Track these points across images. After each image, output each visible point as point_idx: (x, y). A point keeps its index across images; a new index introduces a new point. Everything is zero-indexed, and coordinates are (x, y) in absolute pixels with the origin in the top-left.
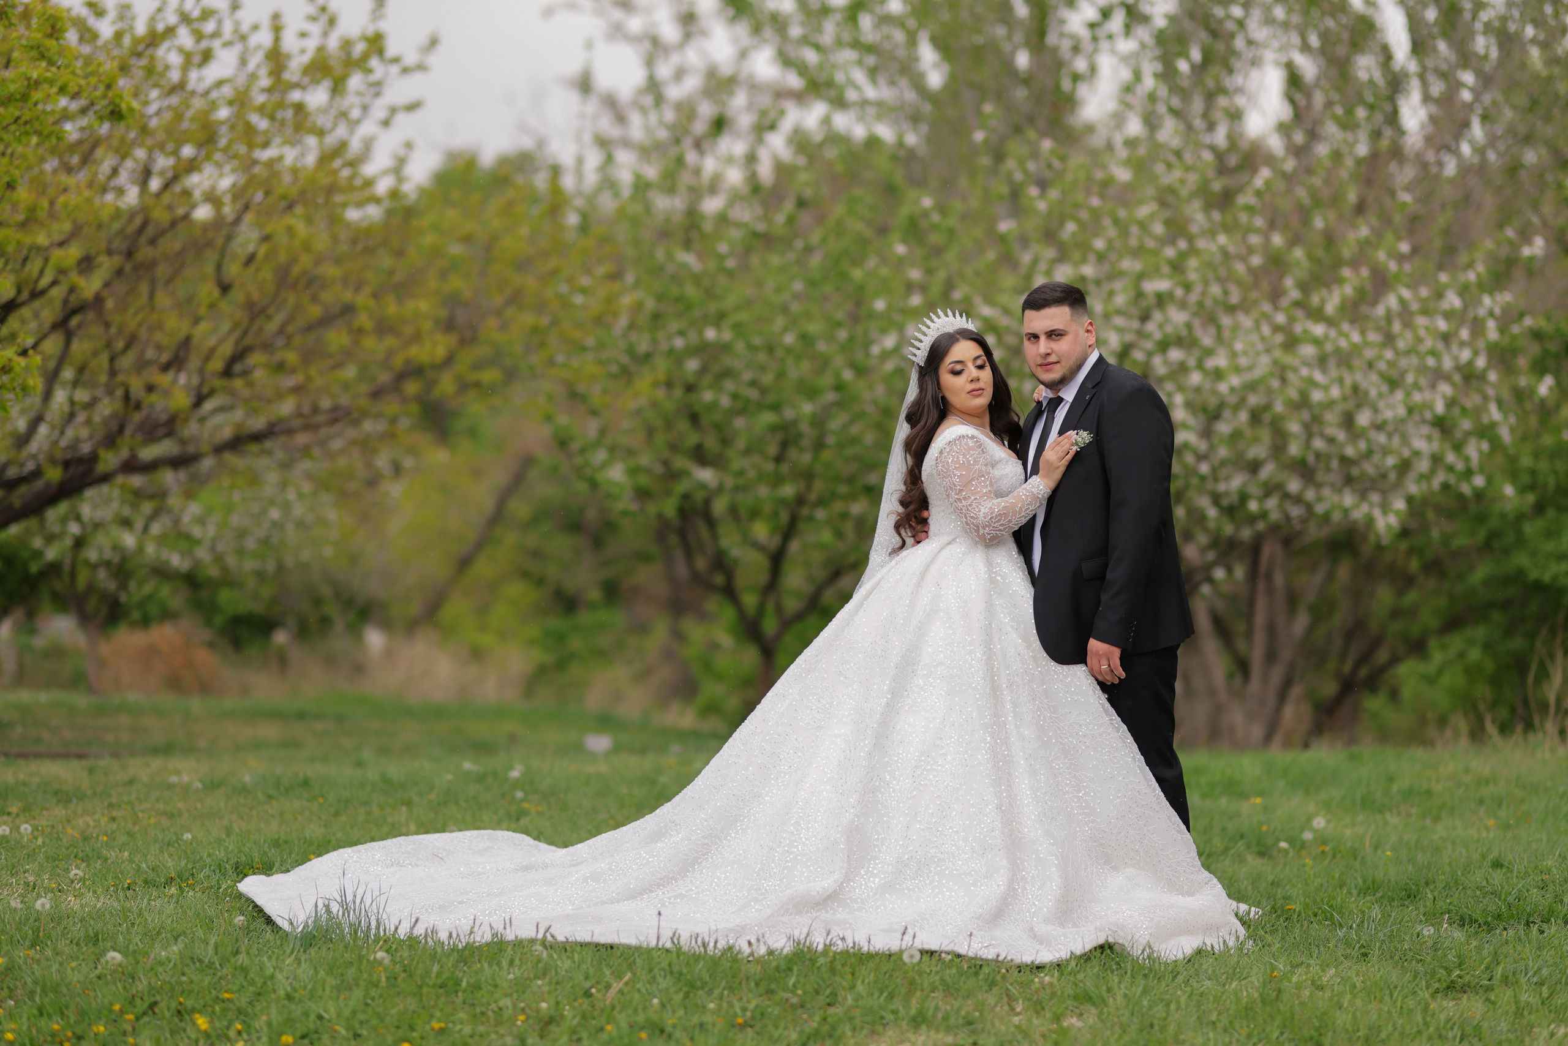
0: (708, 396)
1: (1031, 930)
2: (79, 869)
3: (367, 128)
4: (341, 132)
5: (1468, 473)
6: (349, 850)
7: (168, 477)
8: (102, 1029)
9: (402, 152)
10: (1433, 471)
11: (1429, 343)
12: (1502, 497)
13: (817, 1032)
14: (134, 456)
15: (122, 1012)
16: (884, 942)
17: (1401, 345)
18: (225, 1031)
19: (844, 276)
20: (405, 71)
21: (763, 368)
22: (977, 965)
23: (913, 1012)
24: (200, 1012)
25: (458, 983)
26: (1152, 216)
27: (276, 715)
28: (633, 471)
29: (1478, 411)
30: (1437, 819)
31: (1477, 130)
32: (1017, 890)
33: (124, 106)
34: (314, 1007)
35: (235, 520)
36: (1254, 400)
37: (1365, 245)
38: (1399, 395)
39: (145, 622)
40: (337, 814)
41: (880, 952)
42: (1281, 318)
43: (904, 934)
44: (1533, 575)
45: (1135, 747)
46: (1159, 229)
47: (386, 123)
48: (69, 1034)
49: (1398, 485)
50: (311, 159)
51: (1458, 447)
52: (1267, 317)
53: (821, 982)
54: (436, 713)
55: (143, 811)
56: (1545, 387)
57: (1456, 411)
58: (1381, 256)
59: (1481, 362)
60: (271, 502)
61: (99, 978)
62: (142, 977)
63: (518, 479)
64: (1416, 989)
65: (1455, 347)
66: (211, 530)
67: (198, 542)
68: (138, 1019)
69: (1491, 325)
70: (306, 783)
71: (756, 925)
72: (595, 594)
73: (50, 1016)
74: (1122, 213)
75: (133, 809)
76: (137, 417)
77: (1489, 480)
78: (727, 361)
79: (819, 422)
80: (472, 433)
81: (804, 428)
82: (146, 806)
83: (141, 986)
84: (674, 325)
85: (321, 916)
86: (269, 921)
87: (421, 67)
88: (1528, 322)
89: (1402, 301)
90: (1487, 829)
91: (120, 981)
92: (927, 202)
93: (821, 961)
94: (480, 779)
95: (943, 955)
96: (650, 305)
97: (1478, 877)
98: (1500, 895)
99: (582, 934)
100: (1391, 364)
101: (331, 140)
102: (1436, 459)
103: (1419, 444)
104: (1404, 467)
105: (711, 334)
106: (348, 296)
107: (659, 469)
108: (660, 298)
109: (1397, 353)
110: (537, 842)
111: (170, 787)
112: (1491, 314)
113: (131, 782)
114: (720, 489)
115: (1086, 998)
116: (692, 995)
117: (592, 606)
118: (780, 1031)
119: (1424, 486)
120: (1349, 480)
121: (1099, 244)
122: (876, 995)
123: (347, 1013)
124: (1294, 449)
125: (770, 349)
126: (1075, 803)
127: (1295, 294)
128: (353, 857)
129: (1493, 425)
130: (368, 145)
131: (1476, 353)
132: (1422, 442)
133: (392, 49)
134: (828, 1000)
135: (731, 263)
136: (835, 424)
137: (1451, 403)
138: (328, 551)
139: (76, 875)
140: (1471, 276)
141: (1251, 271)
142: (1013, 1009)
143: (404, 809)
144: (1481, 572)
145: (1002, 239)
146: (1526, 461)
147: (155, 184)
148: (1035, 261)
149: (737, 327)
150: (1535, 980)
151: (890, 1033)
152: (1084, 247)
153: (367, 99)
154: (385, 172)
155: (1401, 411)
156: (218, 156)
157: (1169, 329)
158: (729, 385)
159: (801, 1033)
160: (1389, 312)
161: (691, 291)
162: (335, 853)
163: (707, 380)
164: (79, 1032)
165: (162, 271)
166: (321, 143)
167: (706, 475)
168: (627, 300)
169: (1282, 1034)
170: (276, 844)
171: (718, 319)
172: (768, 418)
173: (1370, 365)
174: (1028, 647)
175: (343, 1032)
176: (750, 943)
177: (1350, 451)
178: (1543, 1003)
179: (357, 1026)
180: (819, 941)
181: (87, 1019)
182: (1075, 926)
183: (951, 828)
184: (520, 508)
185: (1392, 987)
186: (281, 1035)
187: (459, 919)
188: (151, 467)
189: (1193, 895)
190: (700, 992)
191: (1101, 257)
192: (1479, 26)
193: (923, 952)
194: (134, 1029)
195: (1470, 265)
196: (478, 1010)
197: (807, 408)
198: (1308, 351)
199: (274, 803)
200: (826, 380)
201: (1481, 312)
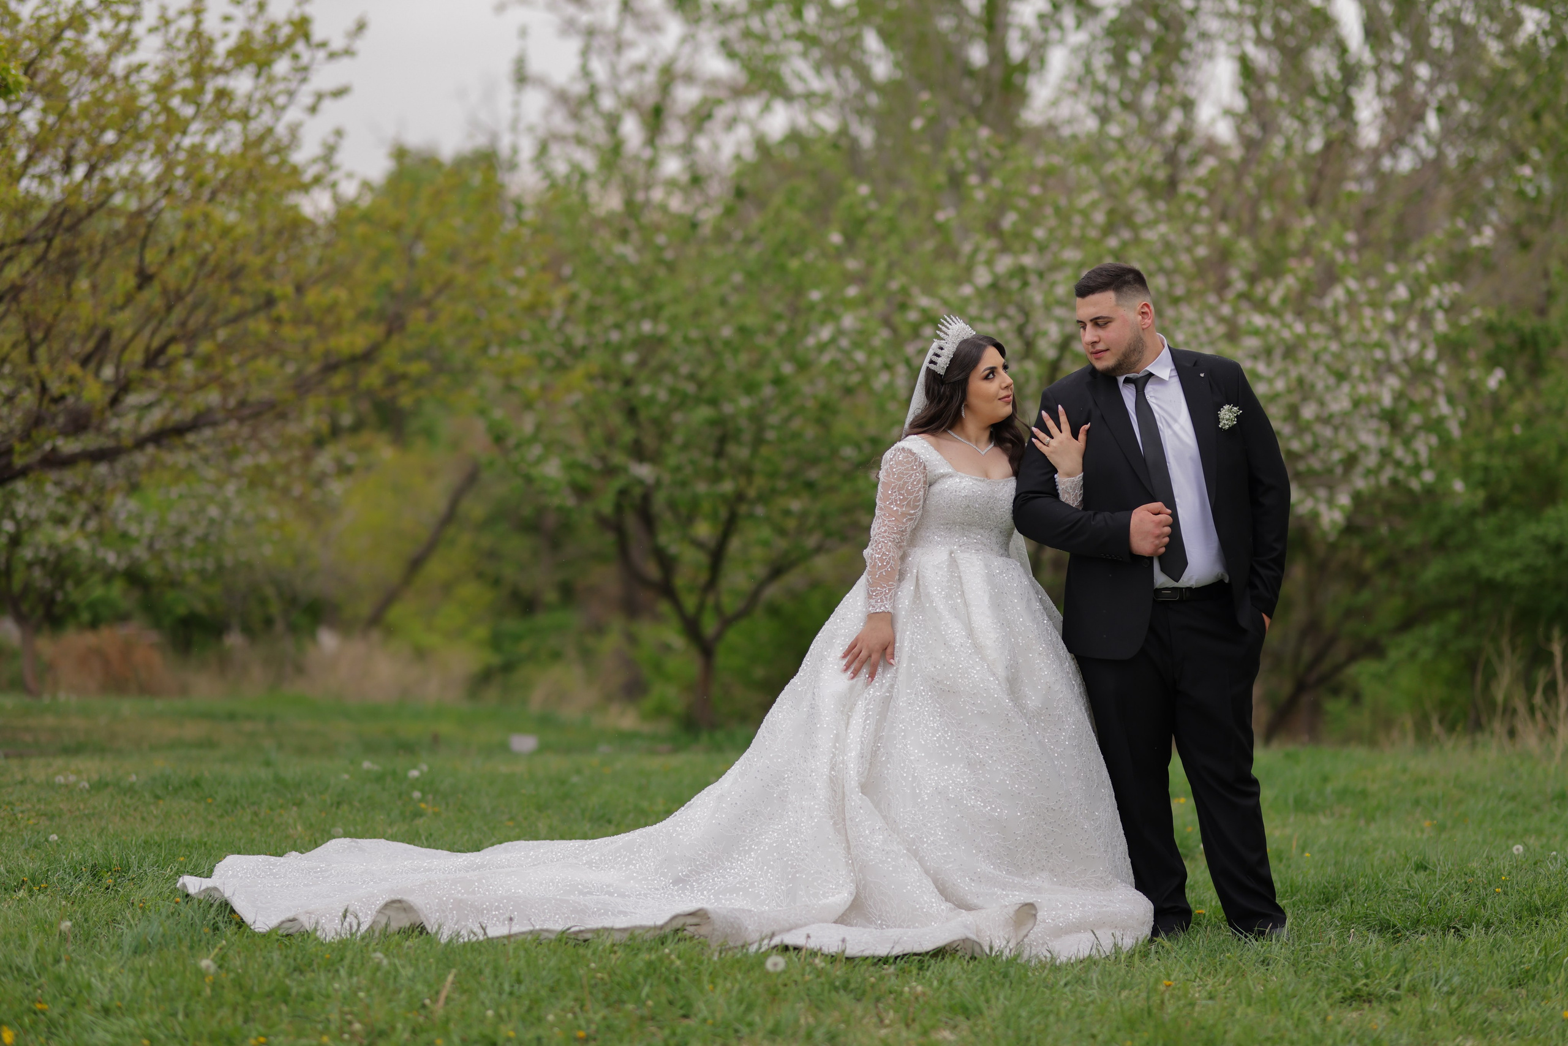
0: (646, 390)
3: (293, 114)
4: (266, 118)
5: (1417, 469)
9: (331, 140)
10: (1380, 468)
11: (1375, 336)
12: (1449, 493)
14: (54, 450)
17: (1349, 337)
19: (783, 268)
20: (332, 56)
21: (700, 363)
24: (7, 1024)
25: (287, 992)
26: (1094, 205)
28: (571, 466)
29: (1428, 404)
30: (1371, 819)
31: (1432, 122)
35: (173, 518)
37: (1311, 235)
38: (1346, 388)
39: (94, 624)
40: (222, 815)
42: (1226, 310)
44: (1486, 572)
46: (1100, 218)
47: (312, 110)
49: (1344, 480)
50: (235, 146)
51: (1407, 443)
52: (1212, 310)
55: (22, 812)
56: (1494, 380)
57: (1405, 405)
58: (1326, 245)
59: (1430, 355)
60: (209, 499)
63: (472, 479)
64: (1316, 999)
65: (1403, 338)
69: (1440, 317)
70: (197, 783)
72: (551, 596)
74: (1063, 201)
75: (12, 809)
77: (1441, 476)
78: (664, 354)
79: (756, 418)
80: (429, 433)
81: (743, 423)
82: (26, 806)
84: (610, 319)
87: (348, 52)
88: (1477, 313)
89: (1349, 292)
90: (1422, 831)
92: (864, 191)
94: (379, 778)
96: (585, 296)
97: (1399, 881)
98: (1421, 899)
100: (1337, 356)
101: (256, 126)
102: (1385, 454)
103: (1366, 438)
104: (1351, 461)
105: (647, 327)
107: (597, 465)
108: (597, 290)
109: (1344, 346)
111: (55, 787)
112: (1440, 305)
113: (23, 782)
114: (658, 483)
115: (961, 1009)
117: (548, 608)
118: (625, 1044)
119: (1372, 481)
121: (1039, 233)
122: (735, 1007)
125: (708, 342)
127: (1240, 285)
129: (1441, 420)
130: (294, 130)
131: (1424, 346)
132: (1370, 437)
133: (318, 32)
134: (682, 1012)
135: (669, 255)
136: (774, 418)
137: (1399, 396)
138: (268, 550)
140: (1421, 268)
141: (1197, 262)
142: (882, 1021)
143: (295, 809)
144: (1434, 570)
145: (939, 228)
146: (1479, 458)
148: (976, 250)
149: (674, 321)
150: (1445, 989)
152: (1025, 237)
153: (293, 85)
154: (314, 161)
155: (1347, 404)
156: (138, 144)
158: (667, 379)
160: (1336, 304)
161: (628, 283)
163: (645, 373)
166: (245, 129)
167: (644, 471)
168: (562, 292)
171: (655, 312)
172: (704, 412)
173: (1316, 358)
177: (1295, 446)
178: (1451, 1014)
185: (1290, 996)
188: (75, 459)
191: (1042, 248)
192: (1433, 18)
195: (1420, 256)
197: (745, 402)
198: (1252, 343)
199: (161, 803)
200: (764, 375)
201: (1430, 303)
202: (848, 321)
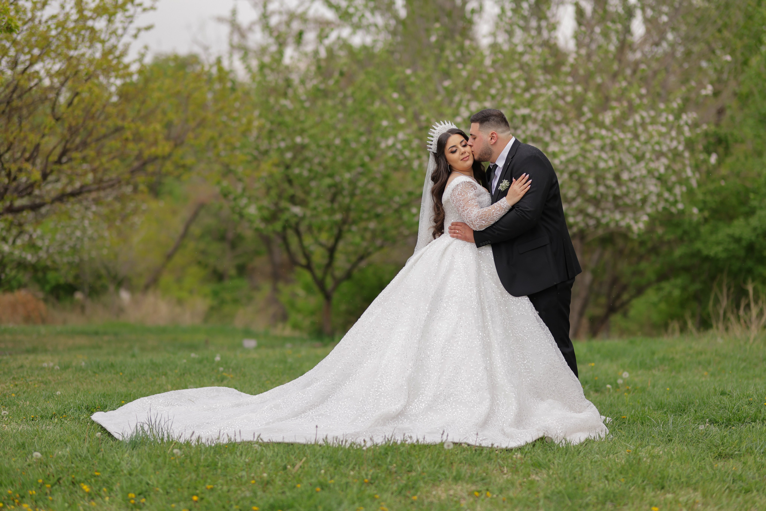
0: (297, 171)
1: (503, 430)
2: (5, 410)
3: (126, 39)
4: (113, 41)
5: (676, 202)
6: (146, 398)
7: (28, 215)
8: (34, 492)
9: (143, 51)
10: (658, 202)
11: (656, 138)
12: (691, 215)
13: (406, 485)
14: (11, 205)
15: (44, 483)
16: (431, 439)
17: (642, 139)
18: (98, 492)
19: (364, 110)
20: (145, 10)
21: (324, 156)
22: (479, 450)
23: (454, 474)
24: (83, 482)
25: (216, 465)
26: (519, 77)
27: (83, 333)
28: (260, 209)
29: (681, 172)
30: (679, 372)
31: (670, 36)
32: (495, 410)
33: (13, 25)
34: (145, 479)
35: (58, 237)
36: (572, 167)
37: (624, 91)
38: (642, 164)
40: (130, 380)
41: (430, 444)
42: (582, 127)
43: (443, 434)
44: (705, 252)
45: (553, 338)
46: (523, 84)
47: (135, 36)
48: (18, 495)
49: (642, 208)
50: (98, 55)
51: (670, 190)
52: (576, 127)
53: (403, 460)
54: (162, 331)
55: (31, 381)
56: (713, 159)
57: (670, 172)
58: (633, 95)
59: (681, 148)
60: (76, 228)
61: (29, 465)
62: (52, 465)
63: (195, 215)
64: (705, 457)
65: (668, 140)
66: (47, 242)
67: (40, 248)
68: (52, 486)
69: (687, 129)
70: (112, 366)
71: (364, 432)
72: (233, 272)
73: (6, 486)
74: (505, 76)
75: (26, 380)
76: (14, 184)
77: (686, 206)
78: (307, 154)
79: (353, 183)
80: (170, 193)
81: (346, 185)
82: (32, 378)
83: (52, 469)
84: (280, 136)
85: (139, 432)
86: (109, 434)
87: (153, 8)
88: (705, 127)
89: (642, 118)
91: (40, 467)
92: (409, 72)
93: (402, 449)
94: (200, 362)
95: (463, 445)
96: (268, 126)
97: (715, 400)
98: (728, 409)
99: (277, 438)
100: (638, 149)
101: (108, 45)
102: (659, 195)
104: (644, 200)
105: (298, 140)
106: (119, 123)
107: (273, 207)
108: (272, 122)
109: (641, 143)
110: (240, 392)
111: (43, 368)
112: (686, 124)
113: (21, 367)
114: (304, 216)
115: (538, 466)
116: (338, 468)
117: (231, 278)
118: (387, 486)
119: (655, 209)
120: (617, 207)
121: (493, 91)
122: (433, 466)
123: (161, 481)
124: (591, 192)
125: (328, 147)
126: (523, 366)
127: (589, 115)
128: (148, 401)
129: (688, 179)
130: (127, 47)
131: (679, 143)
132: (653, 187)
134: (408, 469)
135: (307, 104)
136: (362, 182)
137: (667, 168)
138: (105, 252)
139: (4, 413)
140: (675, 105)
141: (567, 104)
142: (502, 472)
143: (164, 377)
144: (679, 252)
145: (446, 89)
146: (701, 196)
147: (20, 68)
148: (461, 101)
149: (312, 137)
150: (762, 451)
151: (443, 485)
152: (486, 94)
153: (126, 25)
154: (135, 61)
155: (644, 172)
156: (53, 55)
157: (528, 133)
158: (307, 165)
159: (398, 486)
160: (635, 123)
161: (288, 119)
162: (139, 400)
163: (296, 162)
164: (22, 494)
165: (25, 112)
166: (103, 46)
167: (297, 210)
168: (256, 123)
169: (643, 481)
170: (104, 396)
171: (302, 132)
172: (327, 181)
173: (628, 150)
174: (498, 288)
175: (161, 491)
176: (364, 441)
177: (618, 192)
179: (168, 488)
180: (399, 439)
181: (25, 487)
182: (524, 428)
183: (461, 378)
184: (196, 230)
185: (692, 456)
186: (128, 493)
187: (208, 432)
188: (21, 209)
189: (582, 412)
190: (342, 466)
191: (494, 98)
193: (455, 444)
194: (51, 492)
195: (673, 100)
196: (228, 478)
197: (347, 176)
198: (597, 143)
199: (97, 375)
200: (356, 162)
201: (682, 122)
202: (401, 135)
